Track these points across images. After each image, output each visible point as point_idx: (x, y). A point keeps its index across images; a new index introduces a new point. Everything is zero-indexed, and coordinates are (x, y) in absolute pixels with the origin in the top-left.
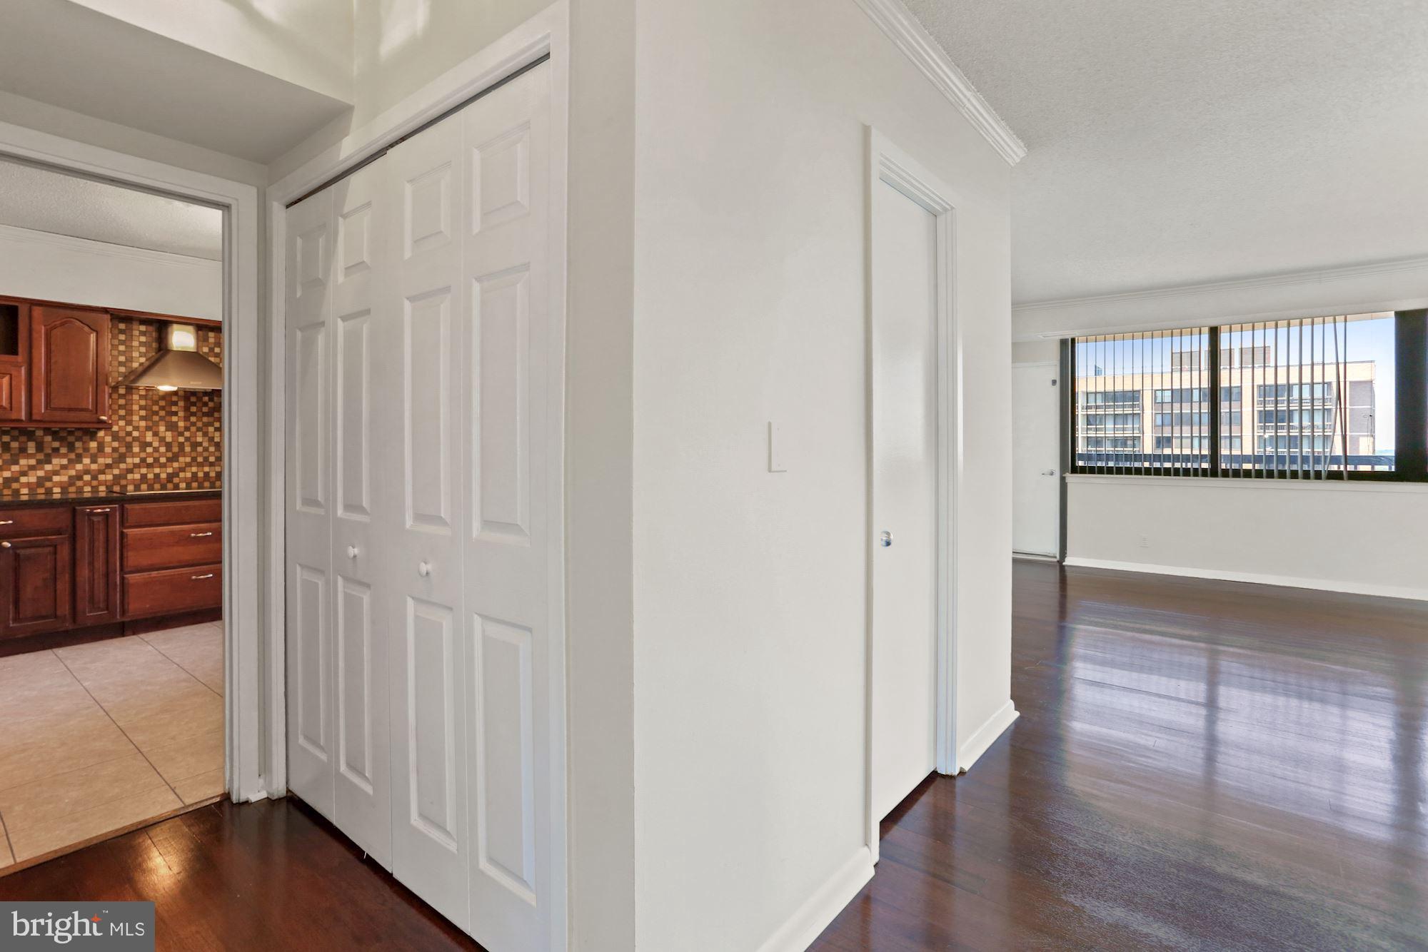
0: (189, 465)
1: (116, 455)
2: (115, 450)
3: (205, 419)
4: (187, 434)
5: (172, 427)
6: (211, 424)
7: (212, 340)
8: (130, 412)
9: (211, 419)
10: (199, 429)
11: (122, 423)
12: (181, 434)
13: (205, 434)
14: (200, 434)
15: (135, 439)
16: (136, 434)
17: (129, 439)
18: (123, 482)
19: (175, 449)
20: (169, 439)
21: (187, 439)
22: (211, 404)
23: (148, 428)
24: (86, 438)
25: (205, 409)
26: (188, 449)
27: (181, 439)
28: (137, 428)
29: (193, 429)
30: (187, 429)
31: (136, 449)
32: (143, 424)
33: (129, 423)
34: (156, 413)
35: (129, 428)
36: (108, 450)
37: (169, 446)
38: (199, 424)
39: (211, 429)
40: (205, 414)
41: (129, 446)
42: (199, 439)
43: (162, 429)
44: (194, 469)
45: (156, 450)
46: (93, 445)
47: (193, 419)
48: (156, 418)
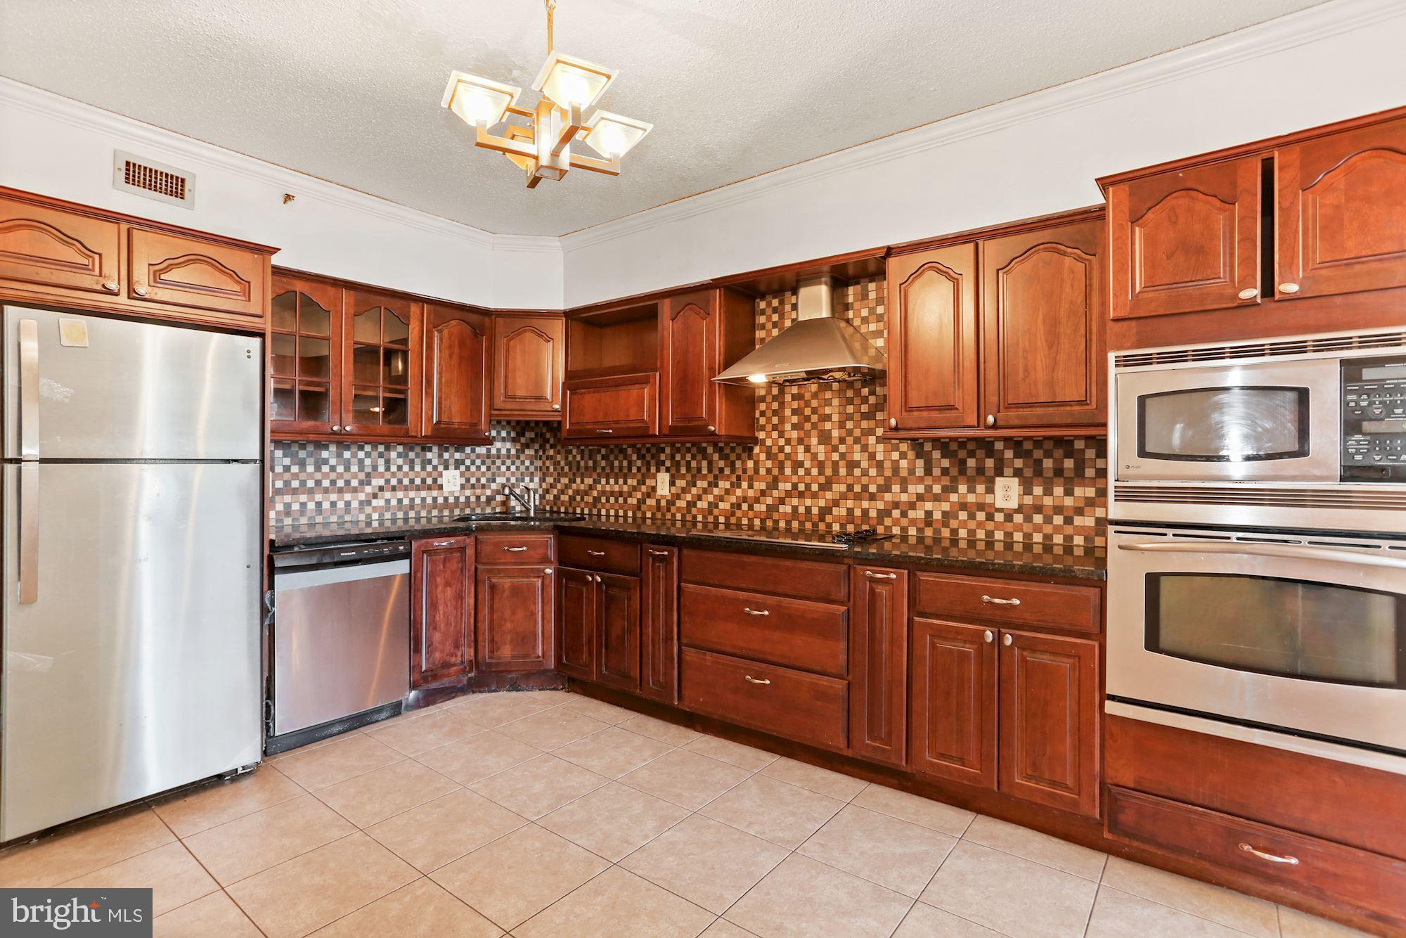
0: (844, 496)
1: (770, 479)
2: (769, 471)
3: (865, 424)
4: (842, 448)
5: (825, 438)
6: (871, 432)
7: (872, 295)
8: (782, 420)
9: (872, 424)
10: (857, 441)
11: (775, 434)
12: (835, 449)
13: (865, 448)
14: (857, 447)
15: (788, 456)
16: (788, 449)
17: (781, 457)
18: (776, 516)
19: (829, 472)
20: (821, 457)
21: (843, 456)
22: (872, 400)
23: (800, 441)
24: (744, 456)
25: (865, 408)
26: (843, 472)
27: (835, 456)
28: (788, 442)
29: (850, 440)
30: (842, 440)
31: (788, 471)
32: (794, 435)
33: (781, 435)
34: (808, 419)
35: (782, 442)
36: (763, 471)
37: (821, 466)
38: (857, 433)
39: (872, 440)
40: (865, 416)
41: (781, 467)
42: (857, 456)
43: (814, 441)
44: (850, 503)
45: (808, 472)
46: (750, 464)
47: (849, 425)
48: (808, 426)
